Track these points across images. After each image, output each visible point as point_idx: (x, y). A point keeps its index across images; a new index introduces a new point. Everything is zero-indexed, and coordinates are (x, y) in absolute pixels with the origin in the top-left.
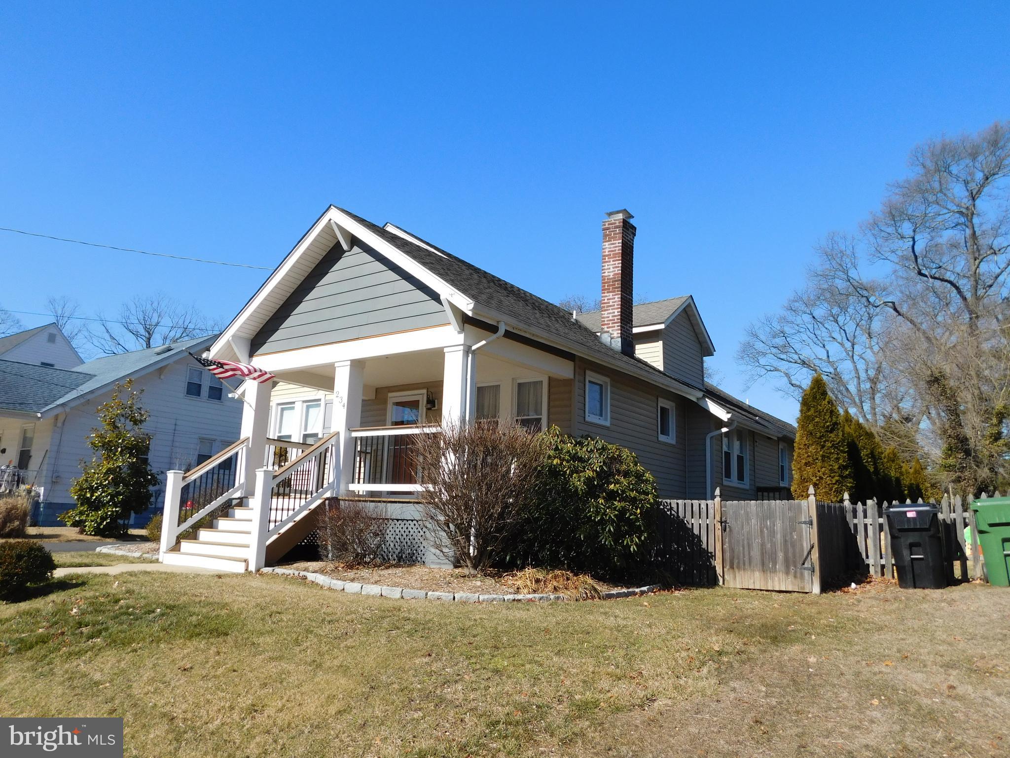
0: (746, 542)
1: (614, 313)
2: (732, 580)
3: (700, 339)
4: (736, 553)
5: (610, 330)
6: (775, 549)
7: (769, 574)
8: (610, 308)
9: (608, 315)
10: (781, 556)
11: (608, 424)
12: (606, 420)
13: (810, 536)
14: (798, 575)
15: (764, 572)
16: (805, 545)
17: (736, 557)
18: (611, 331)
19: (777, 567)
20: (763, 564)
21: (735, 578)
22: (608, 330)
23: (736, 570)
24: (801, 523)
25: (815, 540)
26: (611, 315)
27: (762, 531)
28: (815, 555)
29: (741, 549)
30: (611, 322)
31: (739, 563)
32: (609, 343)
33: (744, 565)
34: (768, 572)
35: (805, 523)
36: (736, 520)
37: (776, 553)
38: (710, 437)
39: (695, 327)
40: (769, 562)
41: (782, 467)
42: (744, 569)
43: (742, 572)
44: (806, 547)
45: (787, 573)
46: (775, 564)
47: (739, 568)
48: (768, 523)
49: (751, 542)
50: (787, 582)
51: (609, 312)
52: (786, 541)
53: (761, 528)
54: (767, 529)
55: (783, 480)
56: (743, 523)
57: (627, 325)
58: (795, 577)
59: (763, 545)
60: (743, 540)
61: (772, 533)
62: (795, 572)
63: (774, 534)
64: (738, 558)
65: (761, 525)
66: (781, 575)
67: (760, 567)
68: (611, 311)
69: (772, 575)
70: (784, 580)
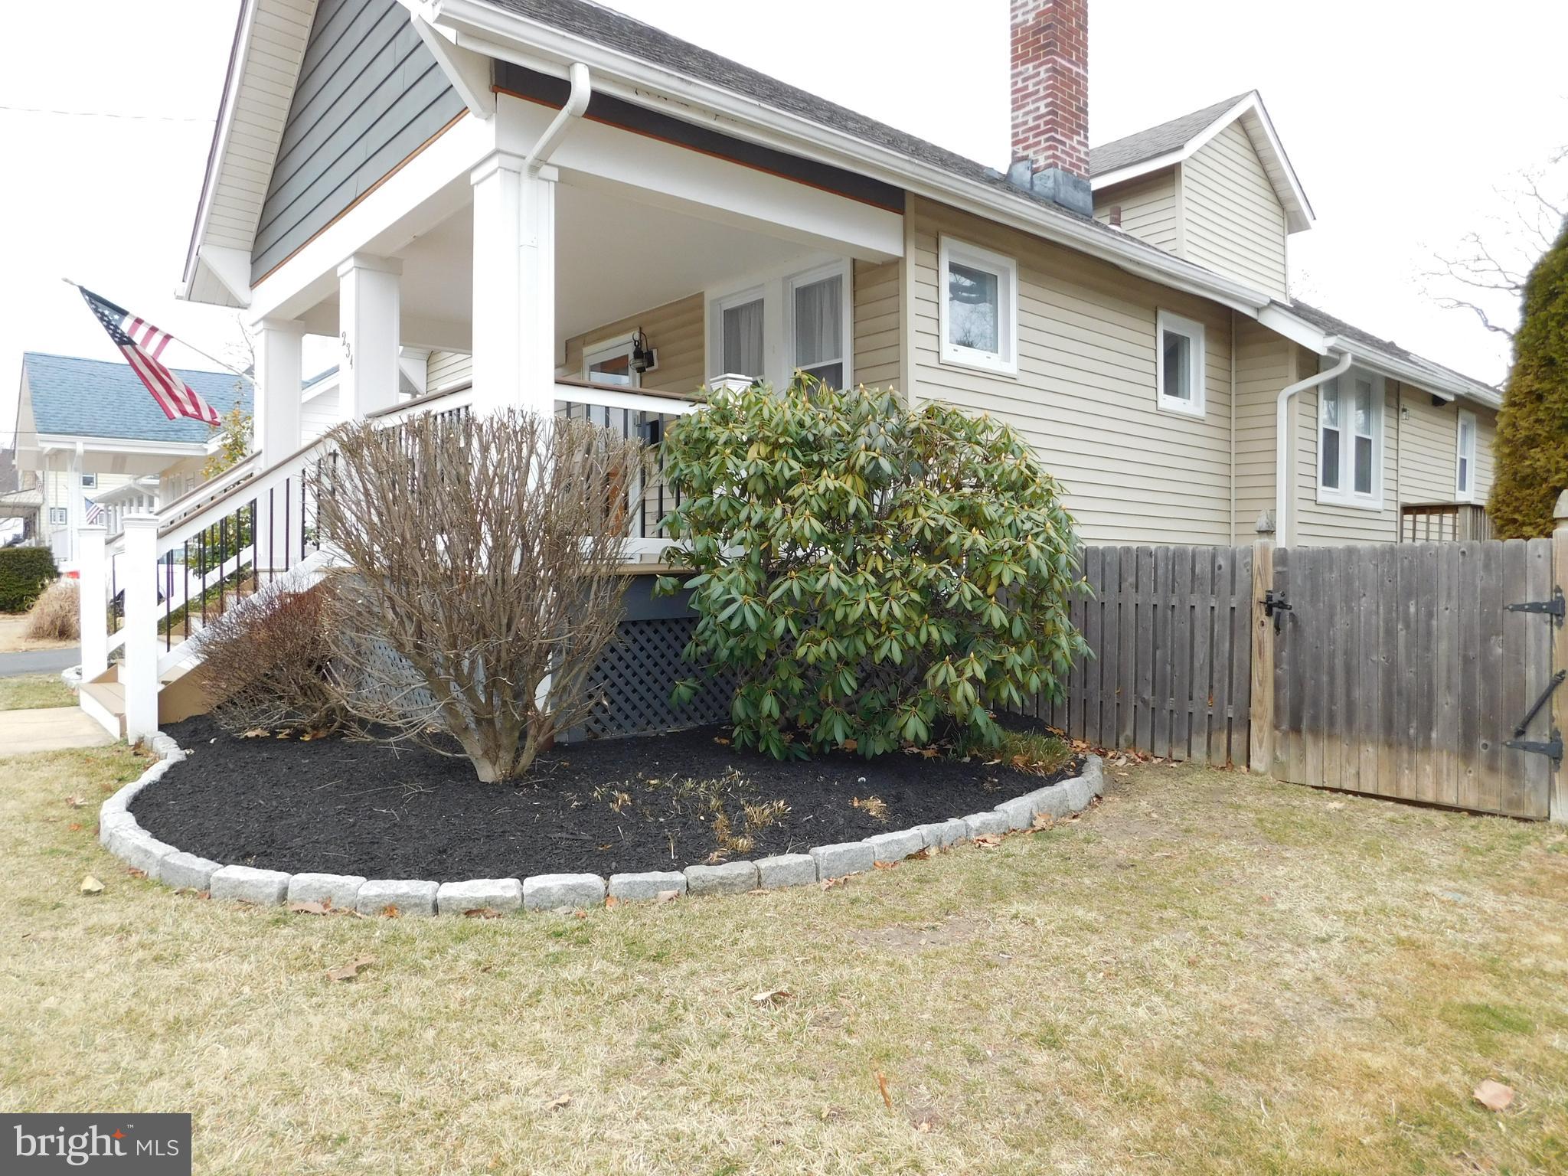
0: (1339, 662)
1: (1038, 109)
2: (1293, 763)
3: (1280, 194)
4: (1308, 690)
5: (1030, 152)
6: (1430, 684)
7: (1405, 755)
8: (1029, 100)
9: (1025, 119)
10: (1446, 705)
11: (1011, 368)
12: (1007, 359)
14: (1503, 763)
15: (1390, 746)
16: (1529, 678)
17: (1307, 701)
18: (1032, 156)
19: (1434, 735)
20: (1389, 726)
21: (1302, 758)
22: (1025, 153)
23: (1309, 739)
24: (1522, 609)
26: (1030, 118)
27: (1390, 633)
29: (1325, 678)
30: (1031, 134)
31: (1315, 718)
32: (1028, 185)
33: (1332, 723)
34: (1404, 748)
35: (1534, 607)
36: (1314, 598)
37: (1430, 696)
38: (1287, 396)
39: (1269, 167)
40: (1409, 722)
41: (1464, 462)
42: (1330, 736)
43: (1324, 744)
44: (1533, 684)
45: (1467, 753)
46: (1427, 725)
47: (1315, 731)
48: (1412, 609)
49: (1355, 662)
50: (1465, 782)
51: (1027, 109)
52: (1467, 661)
53: (1387, 621)
54: (1407, 626)
55: (1463, 487)
56: (1332, 607)
57: (1072, 139)
58: (1492, 768)
59: (1391, 670)
60: (1332, 656)
61: (1424, 637)
62: (1494, 755)
63: (1429, 641)
64: (1316, 704)
65: (1389, 611)
66: (1446, 761)
67: (1378, 732)
68: (1031, 107)
69: (1419, 757)
70: (1453, 774)
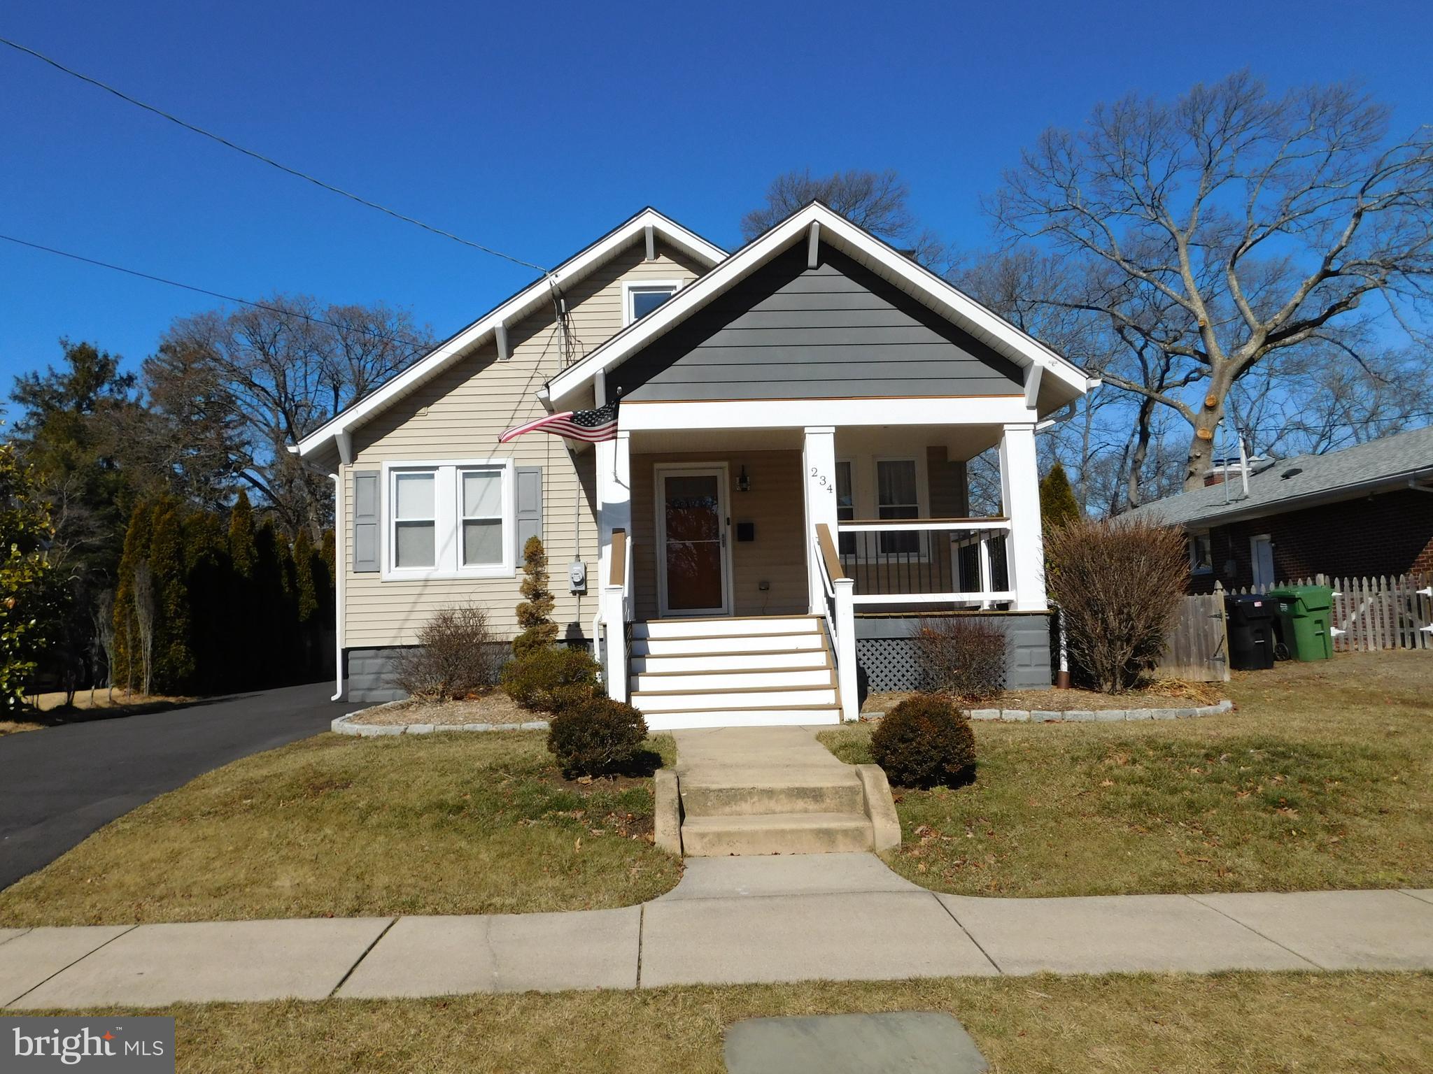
6: (1189, 644)
7: (1184, 668)
10: (1194, 649)
13: (1220, 628)
14: (1211, 666)
15: (1179, 665)
16: (1216, 637)
19: (1191, 660)
20: (1178, 658)
24: (1212, 616)
25: (1224, 631)
28: (1225, 646)
34: (1183, 665)
35: (1216, 616)
37: (1189, 647)
40: (1184, 656)
42: (1160, 664)
44: (1217, 639)
45: (1201, 664)
46: (1189, 656)
50: (1201, 673)
52: (1199, 635)
54: (1181, 625)
58: (1209, 668)
61: (1186, 628)
62: (1209, 665)
63: (1188, 629)
66: (1195, 668)
67: (1175, 662)
69: (1187, 668)
70: (1198, 673)
